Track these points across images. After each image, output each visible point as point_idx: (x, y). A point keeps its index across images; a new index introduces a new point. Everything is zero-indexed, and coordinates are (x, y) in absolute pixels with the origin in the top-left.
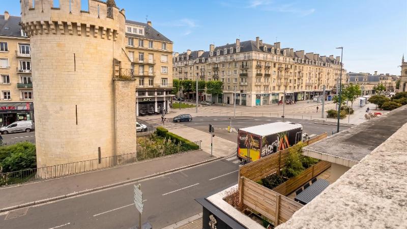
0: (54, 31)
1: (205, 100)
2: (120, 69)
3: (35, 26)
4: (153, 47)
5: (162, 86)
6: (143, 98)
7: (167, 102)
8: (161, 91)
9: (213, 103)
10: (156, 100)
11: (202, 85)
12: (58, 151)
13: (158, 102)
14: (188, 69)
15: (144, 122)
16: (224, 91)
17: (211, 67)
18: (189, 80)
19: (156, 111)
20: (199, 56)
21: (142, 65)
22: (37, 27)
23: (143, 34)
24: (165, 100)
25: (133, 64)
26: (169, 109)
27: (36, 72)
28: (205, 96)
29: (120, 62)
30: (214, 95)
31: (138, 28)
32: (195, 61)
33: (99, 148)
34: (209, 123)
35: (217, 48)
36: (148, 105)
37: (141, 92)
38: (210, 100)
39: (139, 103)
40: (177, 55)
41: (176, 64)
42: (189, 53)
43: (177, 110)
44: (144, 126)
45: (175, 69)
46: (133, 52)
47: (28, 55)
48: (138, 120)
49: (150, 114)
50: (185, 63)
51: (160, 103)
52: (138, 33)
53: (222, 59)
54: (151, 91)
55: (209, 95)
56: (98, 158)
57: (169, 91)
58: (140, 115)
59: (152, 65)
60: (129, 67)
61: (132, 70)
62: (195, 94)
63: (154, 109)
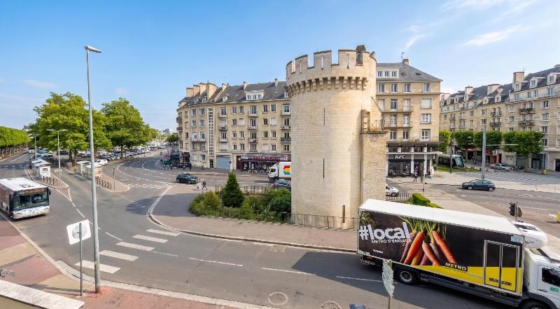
0: (308, 89)
1: (500, 162)
2: (369, 121)
3: (295, 87)
4: (411, 90)
5: (421, 140)
6: (395, 155)
7: (428, 161)
8: (419, 146)
9: (520, 168)
10: (413, 158)
11: (495, 139)
12: (308, 201)
13: (415, 161)
14: (467, 115)
15: (395, 185)
16: (547, 149)
17: (515, 109)
18: (467, 130)
19: (412, 172)
20: (488, 94)
21: (395, 115)
22: (297, 88)
23: (398, 76)
24: (426, 158)
25: (383, 114)
26: (433, 172)
27: (295, 128)
28: (500, 155)
29: (368, 113)
30: (521, 154)
31: (391, 71)
32: (479, 102)
33: (344, 206)
34: (509, 201)
35: (530, 76)
36: (402, 164)
37: (392, 147)
38: (511, 162)
39: (389, 160)
40: (446, 97)
41: (445, 108)
42: (469, 92)
43: (445, 174)
44: (396, 190)
45: (443, 116)
46: (383, 100)
47: (288, 113)
48: (387, 181)
49: (403, 176)
50: (461, 106)
51: (419, 162)
52: (391, 76)
53: (543, 92)
54: (406, 147)
55: (510, 154)
56: (342, 216)
57: (432, 146)
58: (390, 175)
59: (408, 114)
60: (379, 117)
61: (382, 121)
62: (480, 153)
63: (410, 169)
